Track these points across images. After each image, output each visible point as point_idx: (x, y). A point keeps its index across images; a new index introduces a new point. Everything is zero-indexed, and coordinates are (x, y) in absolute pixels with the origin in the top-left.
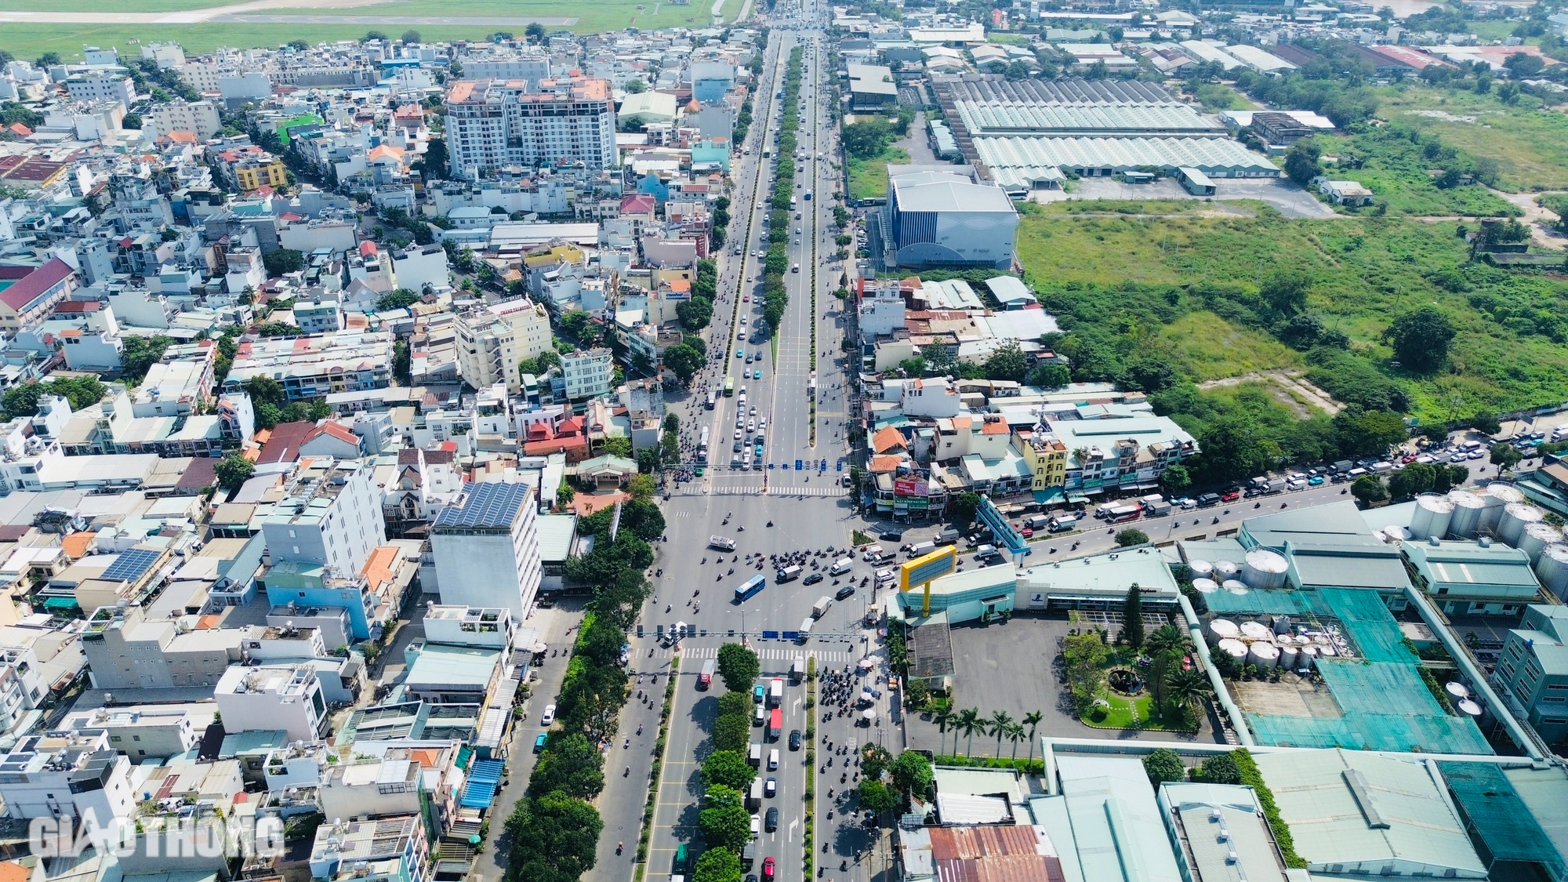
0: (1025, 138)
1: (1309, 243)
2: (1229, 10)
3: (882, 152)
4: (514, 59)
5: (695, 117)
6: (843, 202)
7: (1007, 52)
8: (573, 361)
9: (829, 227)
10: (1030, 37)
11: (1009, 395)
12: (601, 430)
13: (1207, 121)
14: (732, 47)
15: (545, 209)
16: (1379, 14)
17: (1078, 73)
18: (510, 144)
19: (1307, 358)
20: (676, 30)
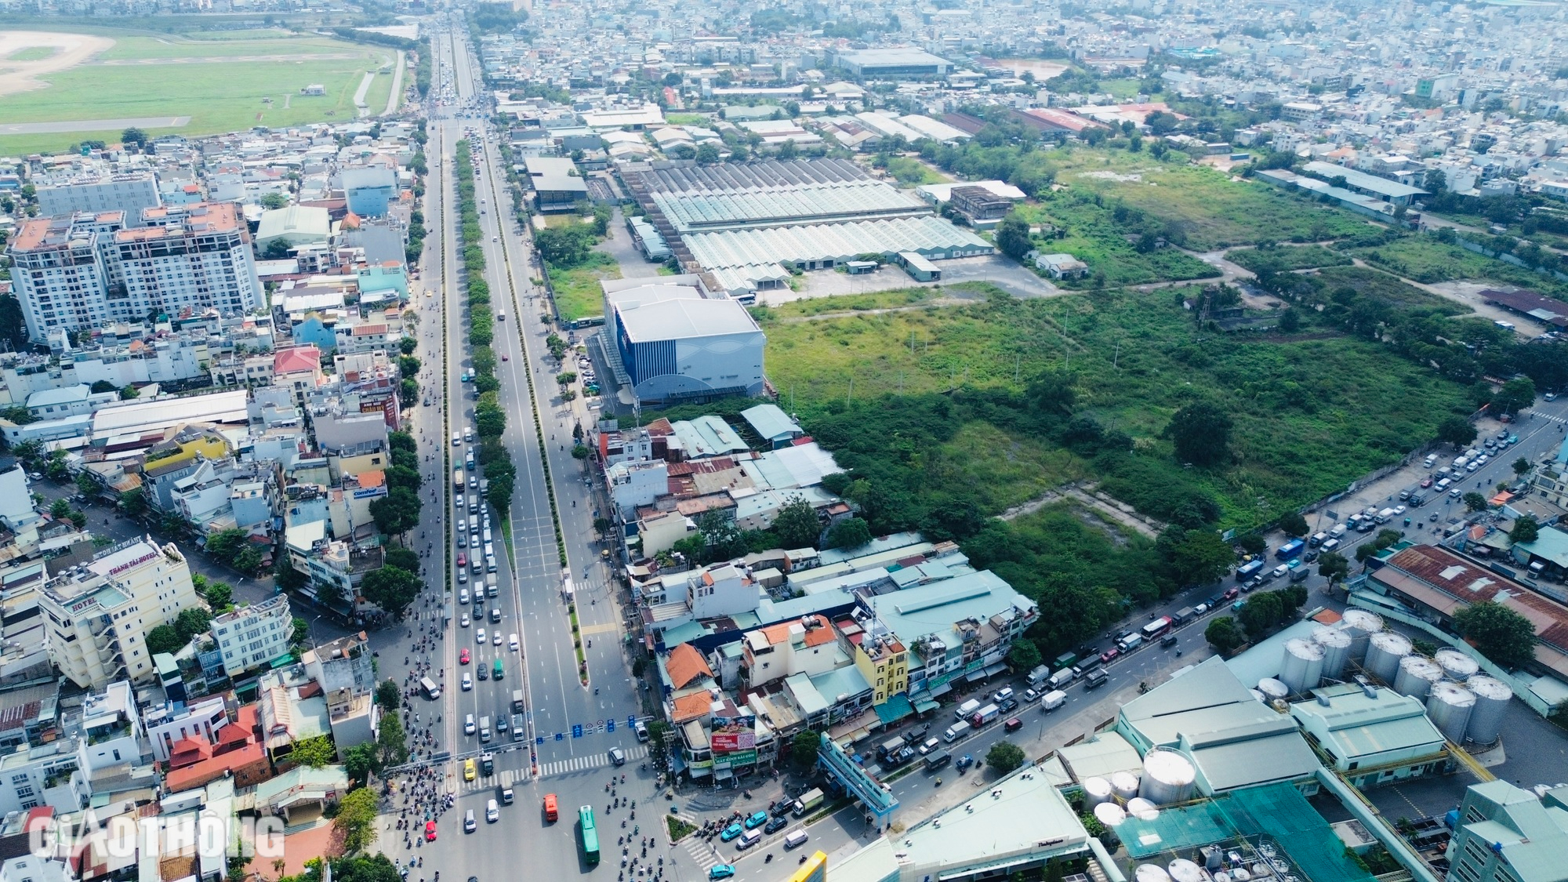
0: (735, 231)
1: (1047, 327)
2: (890, 79)
3: (584, 258)
4: (106, 178)
5: (356, 235)
6: (554, 326)
7: (691, 134)
8: (229, 625)
9: (544, 359)
10: (707, 115)
11: (808, 567)
12: (285, 731)
13: (907, 199)
14: (387, 144)
15: (169, 376)
16: (1023, 78)
17: (767, 154)
18: (110, 294)
19: (1096, 465)
20: (314, 126)
